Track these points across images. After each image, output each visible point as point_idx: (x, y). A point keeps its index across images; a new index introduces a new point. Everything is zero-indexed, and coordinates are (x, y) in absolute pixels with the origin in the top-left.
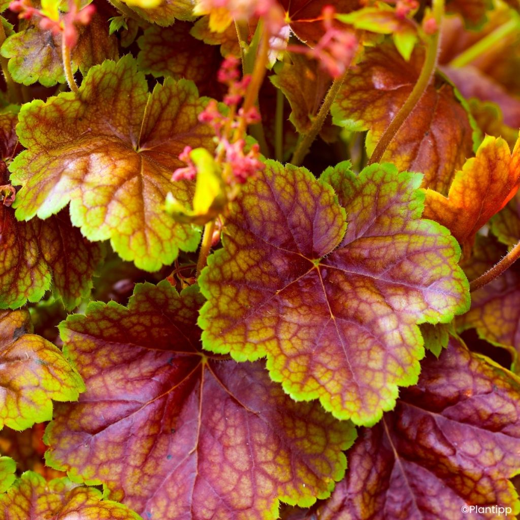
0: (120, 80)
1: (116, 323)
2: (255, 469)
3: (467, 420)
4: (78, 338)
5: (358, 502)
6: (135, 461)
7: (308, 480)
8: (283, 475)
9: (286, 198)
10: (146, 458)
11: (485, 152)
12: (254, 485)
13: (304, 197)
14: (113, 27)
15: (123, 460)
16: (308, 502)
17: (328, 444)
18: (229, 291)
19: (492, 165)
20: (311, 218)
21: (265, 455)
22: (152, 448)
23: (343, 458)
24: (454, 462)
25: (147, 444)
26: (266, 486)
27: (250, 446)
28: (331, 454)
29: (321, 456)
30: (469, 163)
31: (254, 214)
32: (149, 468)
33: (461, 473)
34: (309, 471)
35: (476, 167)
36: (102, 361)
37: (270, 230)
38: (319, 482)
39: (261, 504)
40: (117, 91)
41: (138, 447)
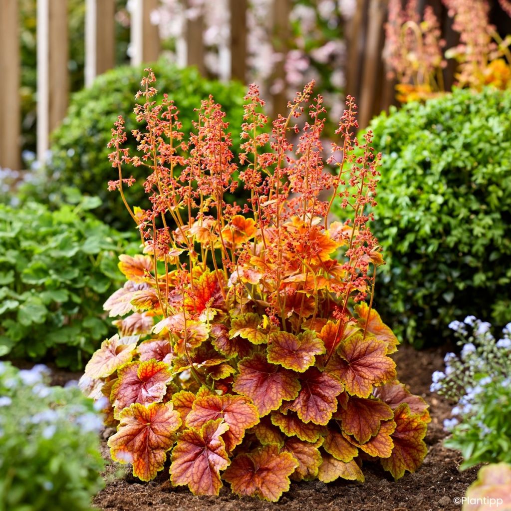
0: (255, 319)
1: (250, 363)
2: (277, 392)
3: (327, 386)
4: (241, 366)
5: (301, 402)
6: (252, 391)
7: (289, 396)
8: (284, 394)
9: (287, 338)
10: (254, 391)
11: (329, 324)
12: (277, 396)
13: (291, 338)
14: (253, 306)
15: (249, 391)
16: (289, 400)
17: (294, 390)
18: (274, 353)
19: (330, 328)
20: (293, 343)
21: (280, 390)
22: (256, 389)
23: (298, 393)
24: (323, 393)
25: (255, 388)
26: (280, 396)
27: (277, 388)
28: (295, 392)
29: (293, 392)
30: (325, 326)
31: (280, 341)
32: (255, 393)
33: (324, 396)
34: (290, 394)
35: (327, 327)
36: (246, 372)
37: (284, 344)
38: (292, 397)
39: (278, 399)
40: (254, 321)
41: (253, 388)
